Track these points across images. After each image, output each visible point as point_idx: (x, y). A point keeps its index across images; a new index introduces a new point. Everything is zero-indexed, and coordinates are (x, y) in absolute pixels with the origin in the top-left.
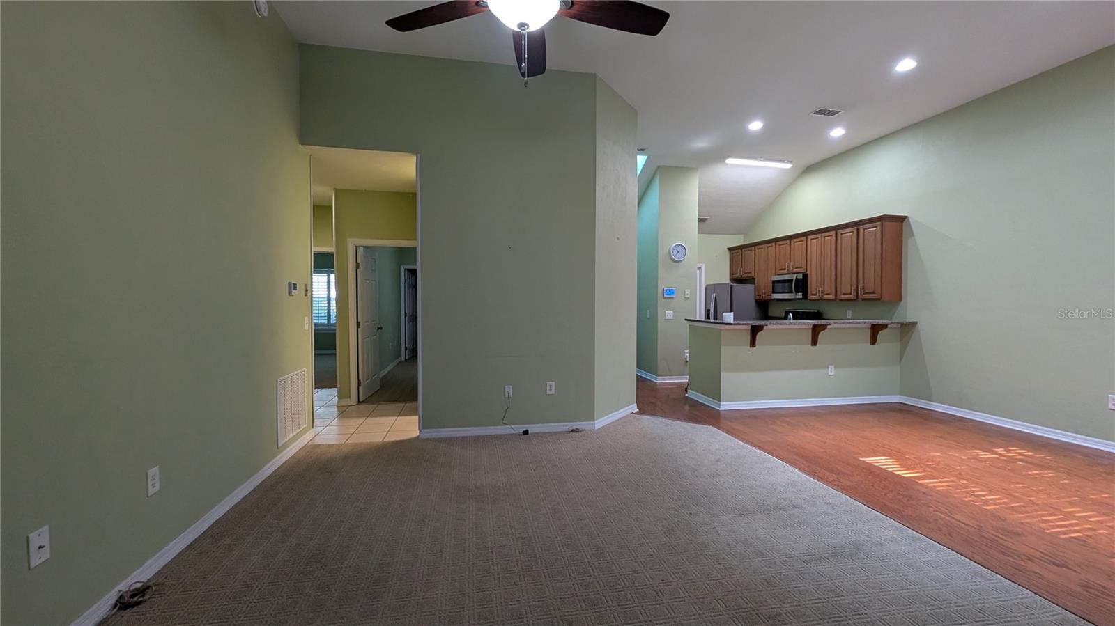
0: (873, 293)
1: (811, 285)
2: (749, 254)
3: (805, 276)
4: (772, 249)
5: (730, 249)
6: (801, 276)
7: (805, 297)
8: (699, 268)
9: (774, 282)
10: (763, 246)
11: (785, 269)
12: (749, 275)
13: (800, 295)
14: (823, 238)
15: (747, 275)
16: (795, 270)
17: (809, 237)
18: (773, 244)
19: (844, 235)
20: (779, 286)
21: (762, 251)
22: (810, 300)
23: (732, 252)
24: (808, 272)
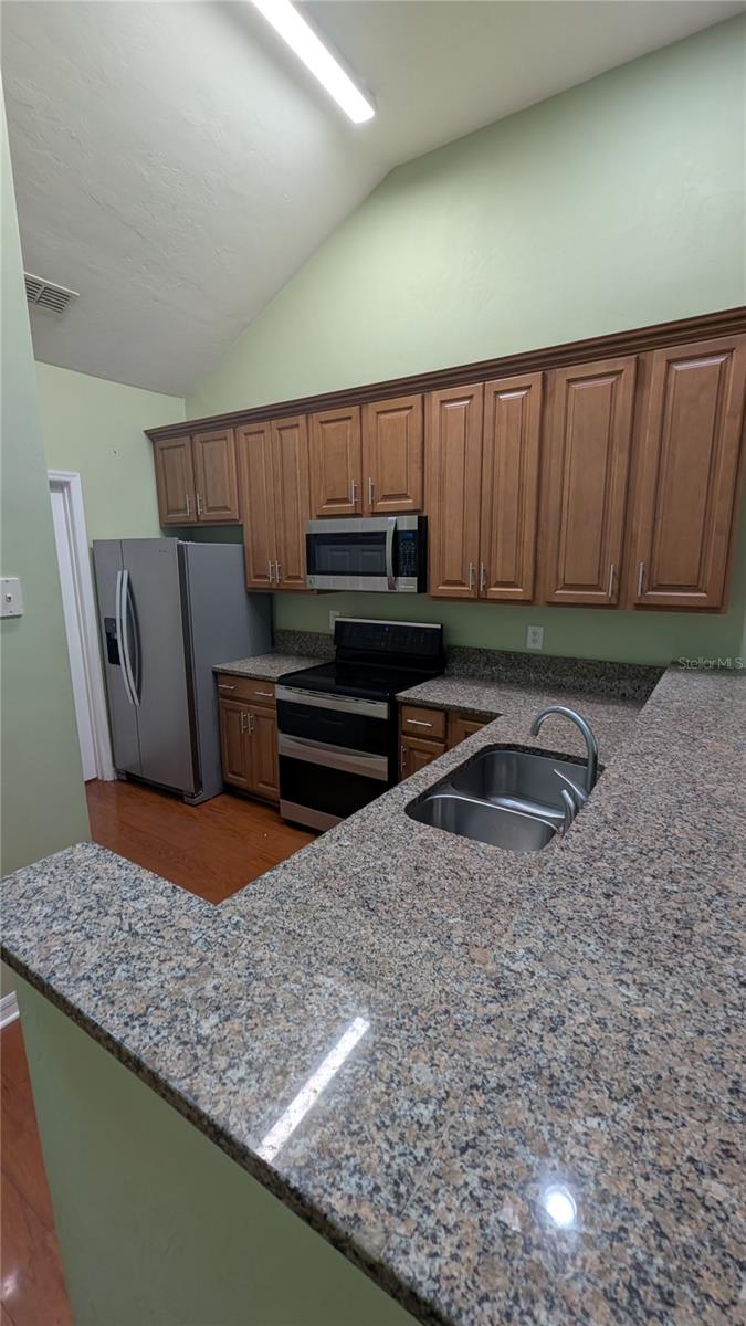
0: (694, 588)
1: (442, 553)
2: (219, 454)
3: (423, 522)
4: (294, 438)
5: (153, 436)
6: (409, 524)
7: (423, 587)
8: (58, 486)
9: (313, 540)
10: (264, 425)
11: (346, 501)
12: (225, 514)
13: (407, 584)
14: (490, 398)
15: (214, 515)
16: (382, 505)
17: (436, 396)
18: (301, 419)
19: (576, 386)
20: (326, 553)
21: (261, 444)
22: (436, 598)
23: (163, 443)
24: (431, 512)
